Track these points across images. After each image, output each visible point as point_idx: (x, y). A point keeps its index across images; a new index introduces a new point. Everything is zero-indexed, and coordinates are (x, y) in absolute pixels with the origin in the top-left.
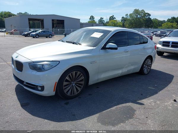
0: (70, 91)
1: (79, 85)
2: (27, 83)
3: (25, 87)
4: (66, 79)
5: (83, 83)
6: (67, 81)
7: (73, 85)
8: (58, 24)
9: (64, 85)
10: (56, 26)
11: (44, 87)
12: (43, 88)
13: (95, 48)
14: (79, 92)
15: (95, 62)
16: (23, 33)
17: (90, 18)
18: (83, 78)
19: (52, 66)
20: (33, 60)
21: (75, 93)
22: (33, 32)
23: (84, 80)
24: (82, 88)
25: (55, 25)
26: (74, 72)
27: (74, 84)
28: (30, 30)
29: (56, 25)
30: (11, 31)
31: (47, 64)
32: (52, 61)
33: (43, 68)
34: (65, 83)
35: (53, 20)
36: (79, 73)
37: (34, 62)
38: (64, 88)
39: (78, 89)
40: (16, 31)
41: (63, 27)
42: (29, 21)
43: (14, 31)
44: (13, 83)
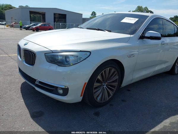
0: (101, 95)
1: (110, 87)
2: (40, 82)
3: (37, 89)
4: (98, 79)
5: (116, 84)
6: (98, 81)
7: (104, 88)
8: (60, 18)
9: (94, 87)
10: (58, 21)
11: (68, 89)
12: (66, 91)
13: (132, 36)
14: (111, 97)
15: (133, 55)
16: (23, 26)
17: (92, 14)
18: (118, 77)
19: (81, 58)
20: (52, 49)
21: (106, 98)
22: (34, 25)
23: (118, 81)
24: (114, 91)
25: (56, 20)
26: (108, 69)
27: (105, 86)
28: (31, 24)
29: (58, 19)
30: (12, 24)
31: (73, 55)
32: (81, 51)
33: (67, 62)
34: (96, 84)
35: (55, 14)
36: (113, 70)
37: (53, 52)
38: (94, 91)
39: (110, 93)
40: (17, 23)
41: (65, 22)
42: (30, 14)
43: (15, 24)
44: (18, 80)
